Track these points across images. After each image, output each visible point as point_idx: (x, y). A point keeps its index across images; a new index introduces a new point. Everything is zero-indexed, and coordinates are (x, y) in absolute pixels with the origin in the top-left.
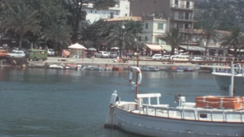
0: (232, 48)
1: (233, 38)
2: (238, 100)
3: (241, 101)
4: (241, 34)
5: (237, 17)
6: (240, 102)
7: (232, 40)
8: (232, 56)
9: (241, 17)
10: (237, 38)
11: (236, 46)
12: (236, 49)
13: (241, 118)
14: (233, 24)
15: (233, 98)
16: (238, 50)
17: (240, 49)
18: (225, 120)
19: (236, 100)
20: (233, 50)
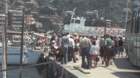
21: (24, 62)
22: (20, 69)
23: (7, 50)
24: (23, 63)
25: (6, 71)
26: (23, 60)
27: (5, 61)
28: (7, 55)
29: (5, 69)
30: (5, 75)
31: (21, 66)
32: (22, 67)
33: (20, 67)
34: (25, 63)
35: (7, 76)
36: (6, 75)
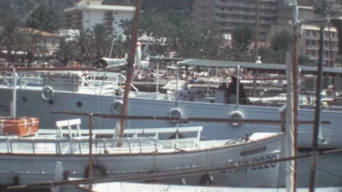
0: (5, 50)
1: (5, 35)
2: (25, 122)
3: (29, 124)
4: (17, 30)
5: (12, 6)
6: (28, 126)
7: (5, 38)
8: (4, 61)
9: (18, 6)
10: (11, 34)
11: (11, 46)
12: (10, 50)
13: (33, 148)
14: (5, 16)
15: (17, 119)
16: (13, 52)
17: (17, 50)
18: (10, 152)
19: (23, 122)
20: (5, 52)
21: (323, 141)
22: (312, 157)
23: (299, 113)
24: (319, 143)
25: (293, 162)
26: (320, 137)
27: (293, 138)
28: (296, 123)
29: (293, 154)
30: (290, 172)
31: (315, 150)
32: (318, 153)
33: (312, 153)
34: (325, 143)
35: (295, 175)
36: (292, 173)
